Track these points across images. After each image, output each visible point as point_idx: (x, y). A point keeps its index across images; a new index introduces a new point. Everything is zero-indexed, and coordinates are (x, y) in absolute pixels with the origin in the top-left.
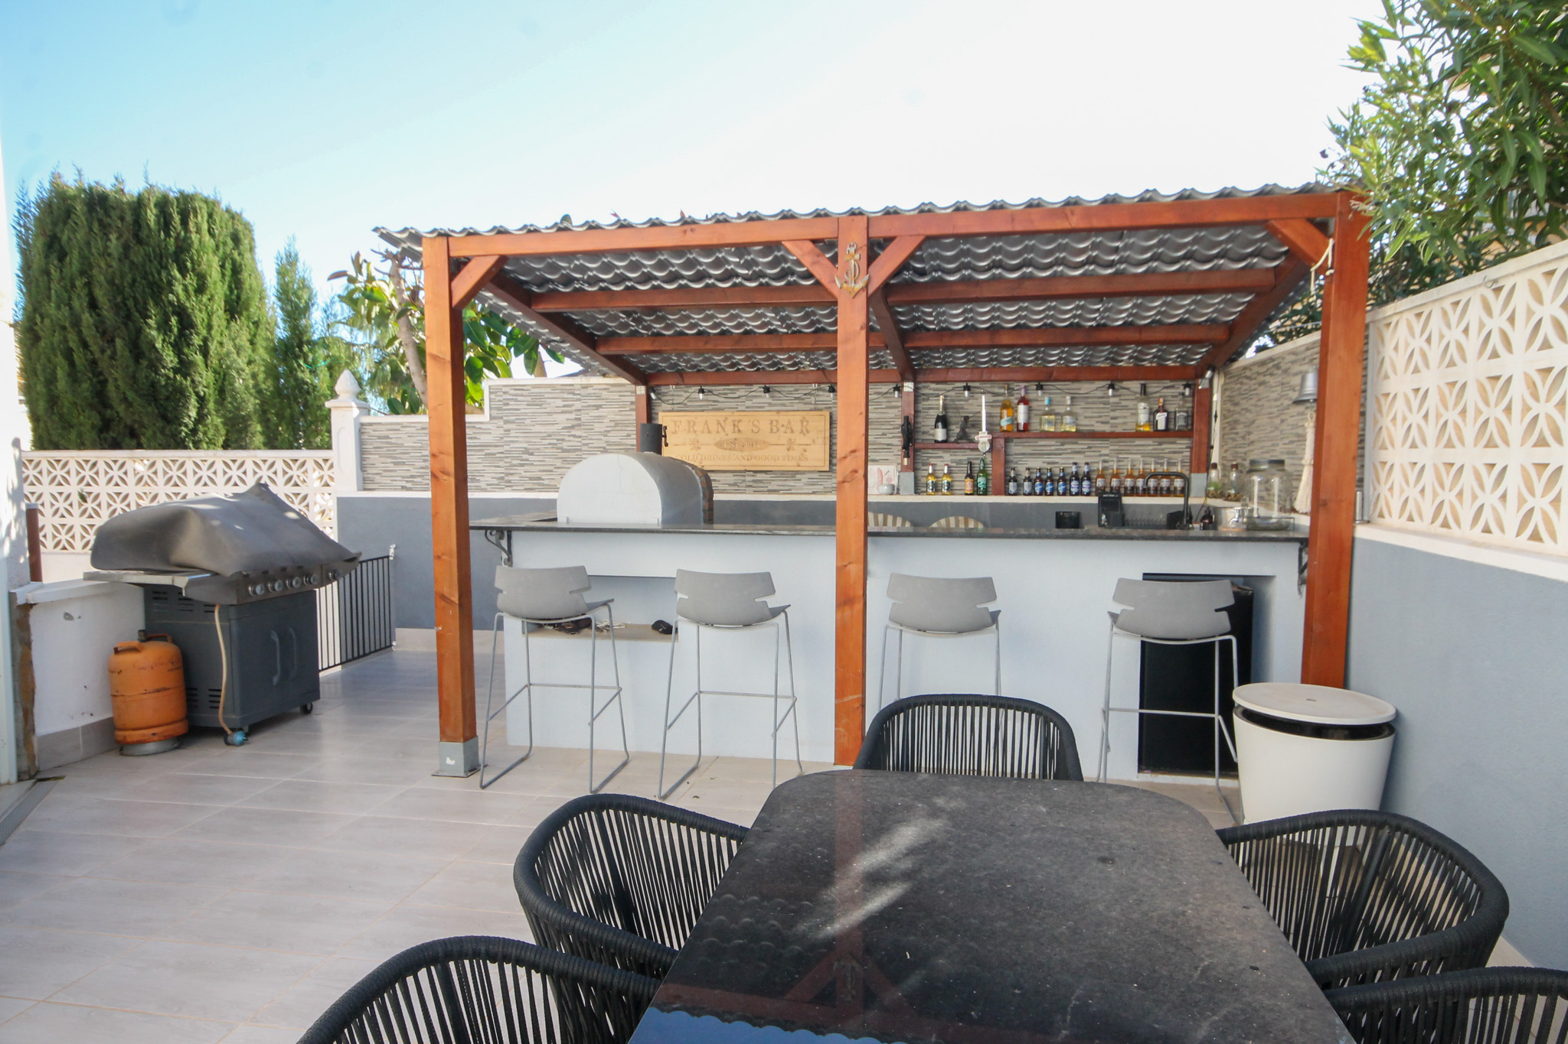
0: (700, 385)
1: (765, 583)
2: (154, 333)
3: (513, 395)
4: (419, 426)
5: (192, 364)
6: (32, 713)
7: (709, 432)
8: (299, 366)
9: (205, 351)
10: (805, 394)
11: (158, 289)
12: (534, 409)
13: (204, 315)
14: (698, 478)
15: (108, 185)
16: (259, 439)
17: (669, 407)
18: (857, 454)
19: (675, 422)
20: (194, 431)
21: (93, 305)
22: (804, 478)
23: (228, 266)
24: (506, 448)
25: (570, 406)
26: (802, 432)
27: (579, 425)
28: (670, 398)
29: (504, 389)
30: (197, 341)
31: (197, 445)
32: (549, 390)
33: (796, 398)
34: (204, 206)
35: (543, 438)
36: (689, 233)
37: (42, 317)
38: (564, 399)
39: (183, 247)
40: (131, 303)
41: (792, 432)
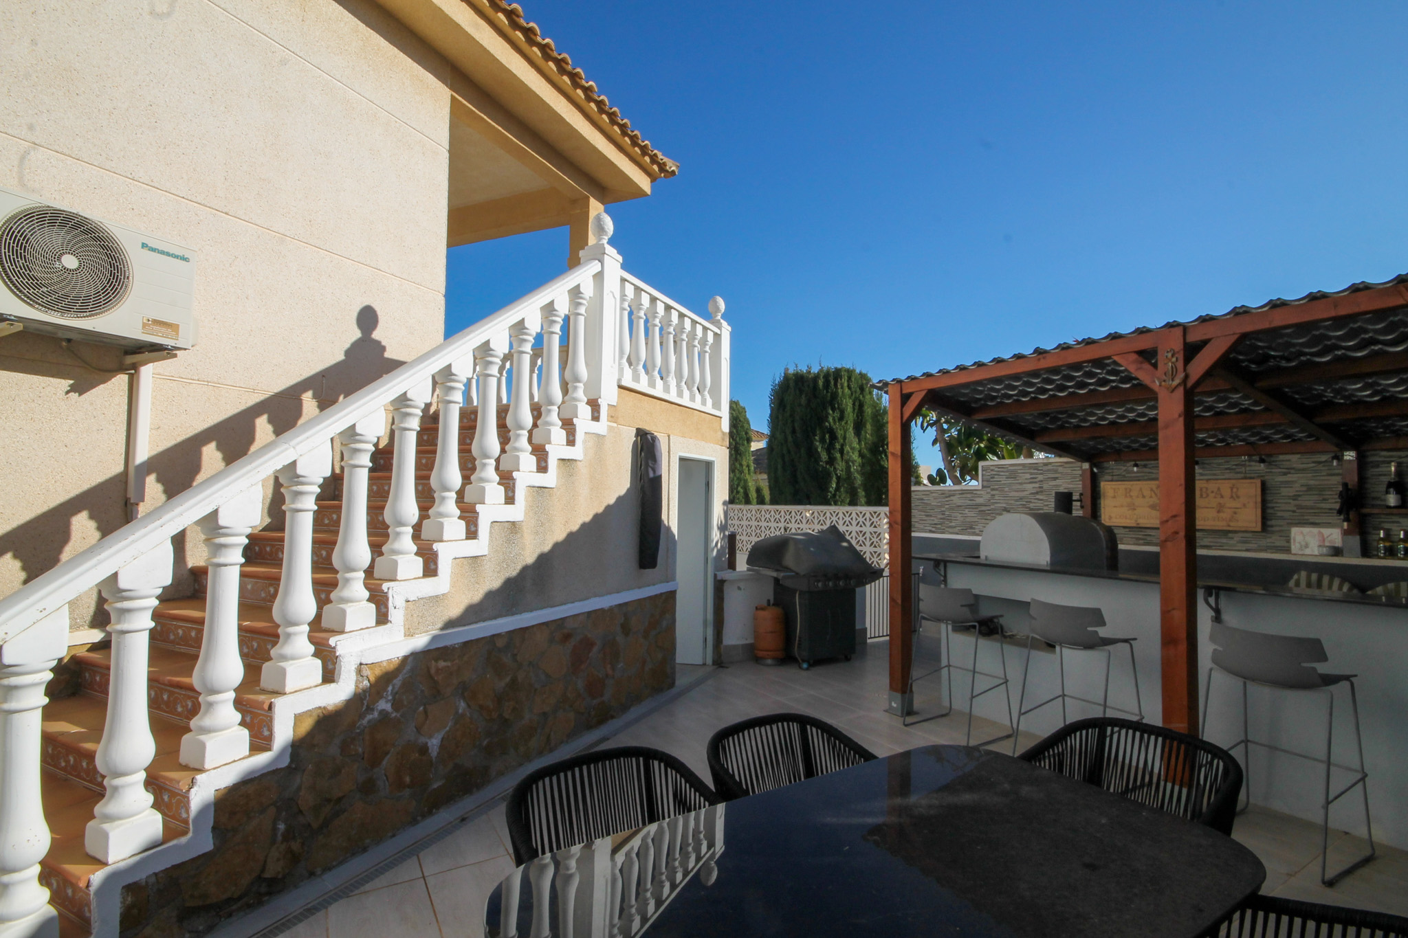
0: (1135, 460)
1: (1097, 616)
2: (818, 444)
3: (996, 471)
4: (940, 492)
5: (835, 459)
6: (722, 633)
7: (1144, 497)
8: (882, 458)
9: (842, 452)
10: (1236, 465)
11: (822, 419)
12: (1010, 481)
13: (842, 432)
14: (1101, 533)
15: (803, 369)
16: (863, 500)
17: (1110, 478)
18: (1177, 518)
19: (1114, 489)
20: (834, 495)
21: (794, 432)
22: (1237, 537)
23: (857, 404)
24: (992, 507)
25: (1035, 478)
26: (1232, 497)
27: (1042, 492)
28: (1111, 471)
29: (992, 468)
30: (838, 446)
31: (836, 504)
32: (1021, 468)
33: (1227, 469)
34: (846, 374)
35: (1017, 501)
36: (1042, 360)
37: (775, 439)
38: (1031, 474)
39: (834, 396)
40: (809, 429)
41: (1222, 497)
